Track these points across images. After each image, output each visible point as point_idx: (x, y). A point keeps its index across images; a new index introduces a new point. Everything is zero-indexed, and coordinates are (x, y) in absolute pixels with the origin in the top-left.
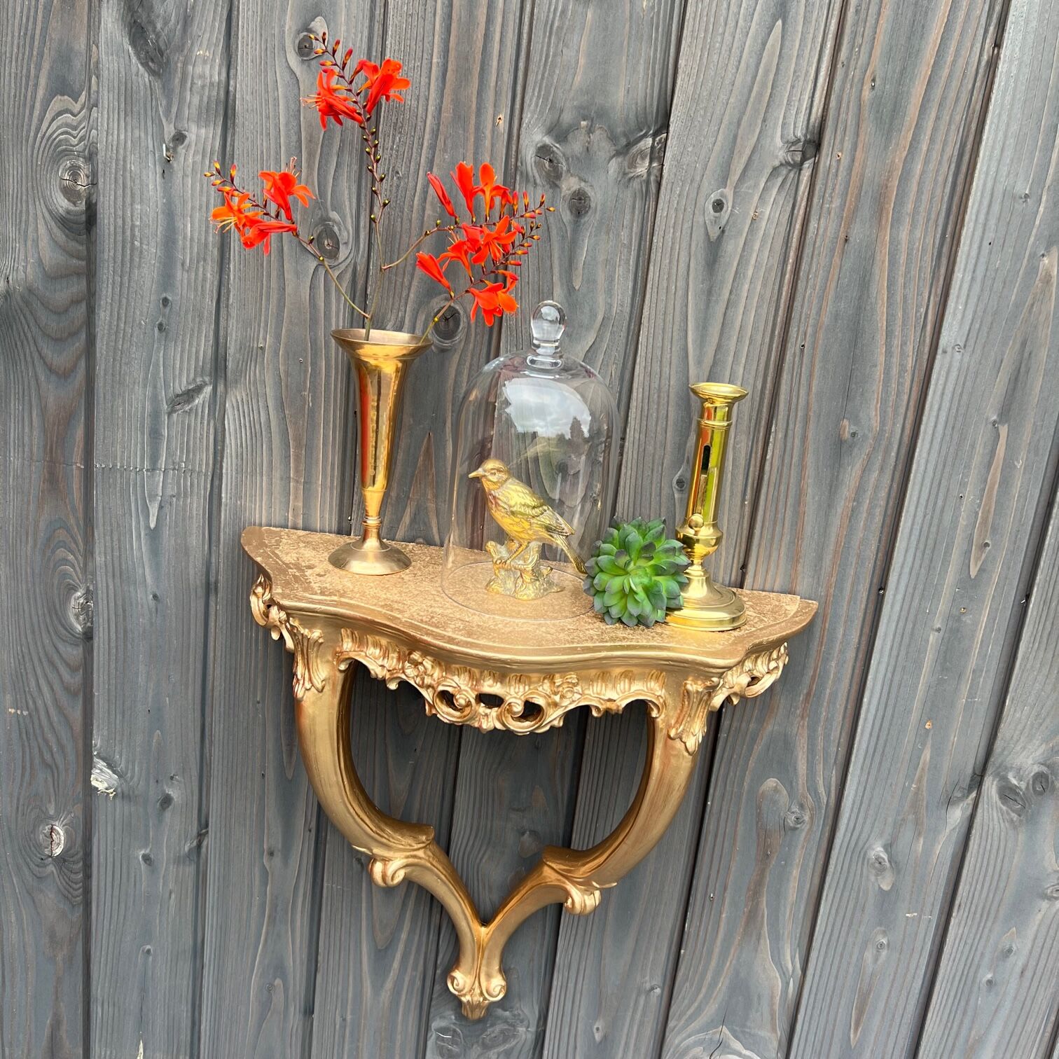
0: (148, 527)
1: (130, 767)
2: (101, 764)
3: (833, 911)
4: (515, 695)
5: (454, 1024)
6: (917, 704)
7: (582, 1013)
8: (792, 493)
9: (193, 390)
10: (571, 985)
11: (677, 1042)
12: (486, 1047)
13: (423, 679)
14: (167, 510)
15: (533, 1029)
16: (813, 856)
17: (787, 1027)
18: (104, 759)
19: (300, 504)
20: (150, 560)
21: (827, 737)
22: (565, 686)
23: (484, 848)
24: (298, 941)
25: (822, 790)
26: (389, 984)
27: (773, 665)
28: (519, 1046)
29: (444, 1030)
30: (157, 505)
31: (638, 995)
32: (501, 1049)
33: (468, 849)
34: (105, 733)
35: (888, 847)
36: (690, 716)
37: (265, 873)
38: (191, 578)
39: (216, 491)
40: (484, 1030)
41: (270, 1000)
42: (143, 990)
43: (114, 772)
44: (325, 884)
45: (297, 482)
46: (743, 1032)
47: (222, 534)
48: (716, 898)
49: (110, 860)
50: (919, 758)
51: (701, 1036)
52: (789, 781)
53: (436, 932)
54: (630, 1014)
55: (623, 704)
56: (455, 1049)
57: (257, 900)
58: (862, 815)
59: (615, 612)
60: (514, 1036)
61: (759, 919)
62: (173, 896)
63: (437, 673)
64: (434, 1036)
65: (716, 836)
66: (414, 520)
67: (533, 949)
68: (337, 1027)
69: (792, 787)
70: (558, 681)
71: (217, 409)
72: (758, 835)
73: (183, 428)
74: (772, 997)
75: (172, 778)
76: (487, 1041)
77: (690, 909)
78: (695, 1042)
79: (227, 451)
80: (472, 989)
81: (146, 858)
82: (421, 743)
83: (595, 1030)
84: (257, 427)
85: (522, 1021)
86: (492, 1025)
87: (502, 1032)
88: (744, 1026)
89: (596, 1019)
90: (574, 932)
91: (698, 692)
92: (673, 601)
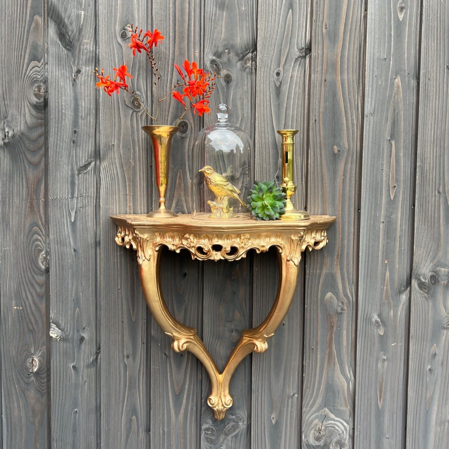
0: (71, 221)
1: (66, 326)
2: (53, 326)
3: (363, 347)
4: (227, 244)
5: (212, 425)
6: (380, 254)
7: (266, 411)
8: (320, 176)
9: (87, 164)
10: (260, 398)
11: (307, 418)
12: (226, 435)
13: (190, 244)
14: (78, 213)
15: (245, 423)
16: (351, 324)
17: (351, 404)
18: (55, 324)
19: (132, 204)
20: (72, 235)
21: (348, 271)
22: (245, 240)
23: (217, 340)
24: (141, 396)
25: (349, 295)
26: (182, 411)
27: (323, 238)
28: (241, 432)
29: (207, 429)
30: (74, 212)
31: (288, 399)
32: (233, 434)
33: (211, 341)
34: (55, 311)
35: (379, 316)
36: (294, 250)
37: (125, 366)
38: (89, 240)
39: (98, 203)
40: (225, 427)
41: (131, 427)
42: (75, 431)
43: (59, 329)
44: (152, 367)
45: (130, 195)
46: (334, 409)
47: (101, 220)
48: (314, 348)
49: (58, 370)
50: (385, 275)
51: (317, 414)
52: (336, 294)
53: (200, 383)
54: (286, 408)
55: (268, 247)
56: (213, 438)
57: (122, 380)
58: (367, 303)
59: (260, 215)
60: (238, 427)
61: (333, 355)
62: (86, 383)
63: (195, 241)
64: (203, 433)
65: (310, 320)
66: (177, 205)
67: (241, 383)
68: (161, 435)
69: (337, 295)
70: (242, 238)
71: (97, 170)
72: (327, 318)
73: (84, 180)
74: (344, 391)
75: (84, 328)
76: (227, 432)
77: (304, 355)
78: (315, 417)
79: (102, 186)
80: (218, 403)
81: (74, 367)
82: (187, 298)
83: (272, 419)
84: (113, 175)
85: (240, 420)
86: (228, 423)
87: (233, 426)
88: (334, 406)
89: (271, 413)
90: (258, 373)
91: (296, 240)
92: (282, 210)
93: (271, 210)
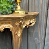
25: (42, 38)
27: (33, 21)
36: (18, 30)
91: (18, 25)
92: (13, 9)
93: (7, 9)
